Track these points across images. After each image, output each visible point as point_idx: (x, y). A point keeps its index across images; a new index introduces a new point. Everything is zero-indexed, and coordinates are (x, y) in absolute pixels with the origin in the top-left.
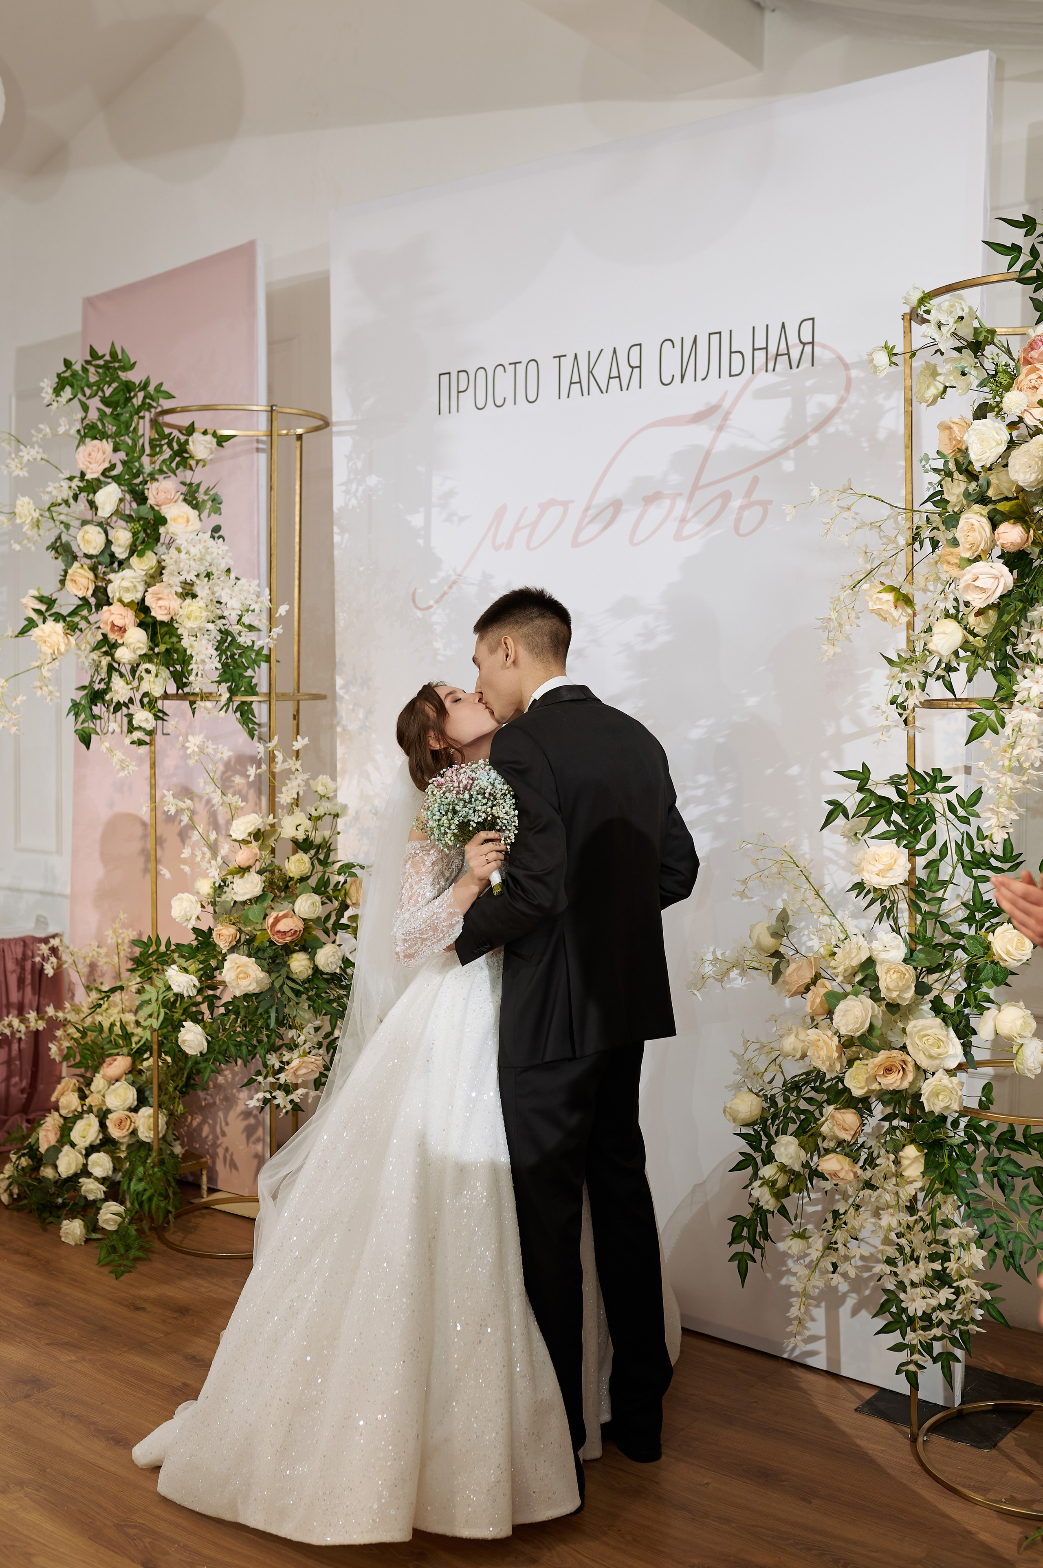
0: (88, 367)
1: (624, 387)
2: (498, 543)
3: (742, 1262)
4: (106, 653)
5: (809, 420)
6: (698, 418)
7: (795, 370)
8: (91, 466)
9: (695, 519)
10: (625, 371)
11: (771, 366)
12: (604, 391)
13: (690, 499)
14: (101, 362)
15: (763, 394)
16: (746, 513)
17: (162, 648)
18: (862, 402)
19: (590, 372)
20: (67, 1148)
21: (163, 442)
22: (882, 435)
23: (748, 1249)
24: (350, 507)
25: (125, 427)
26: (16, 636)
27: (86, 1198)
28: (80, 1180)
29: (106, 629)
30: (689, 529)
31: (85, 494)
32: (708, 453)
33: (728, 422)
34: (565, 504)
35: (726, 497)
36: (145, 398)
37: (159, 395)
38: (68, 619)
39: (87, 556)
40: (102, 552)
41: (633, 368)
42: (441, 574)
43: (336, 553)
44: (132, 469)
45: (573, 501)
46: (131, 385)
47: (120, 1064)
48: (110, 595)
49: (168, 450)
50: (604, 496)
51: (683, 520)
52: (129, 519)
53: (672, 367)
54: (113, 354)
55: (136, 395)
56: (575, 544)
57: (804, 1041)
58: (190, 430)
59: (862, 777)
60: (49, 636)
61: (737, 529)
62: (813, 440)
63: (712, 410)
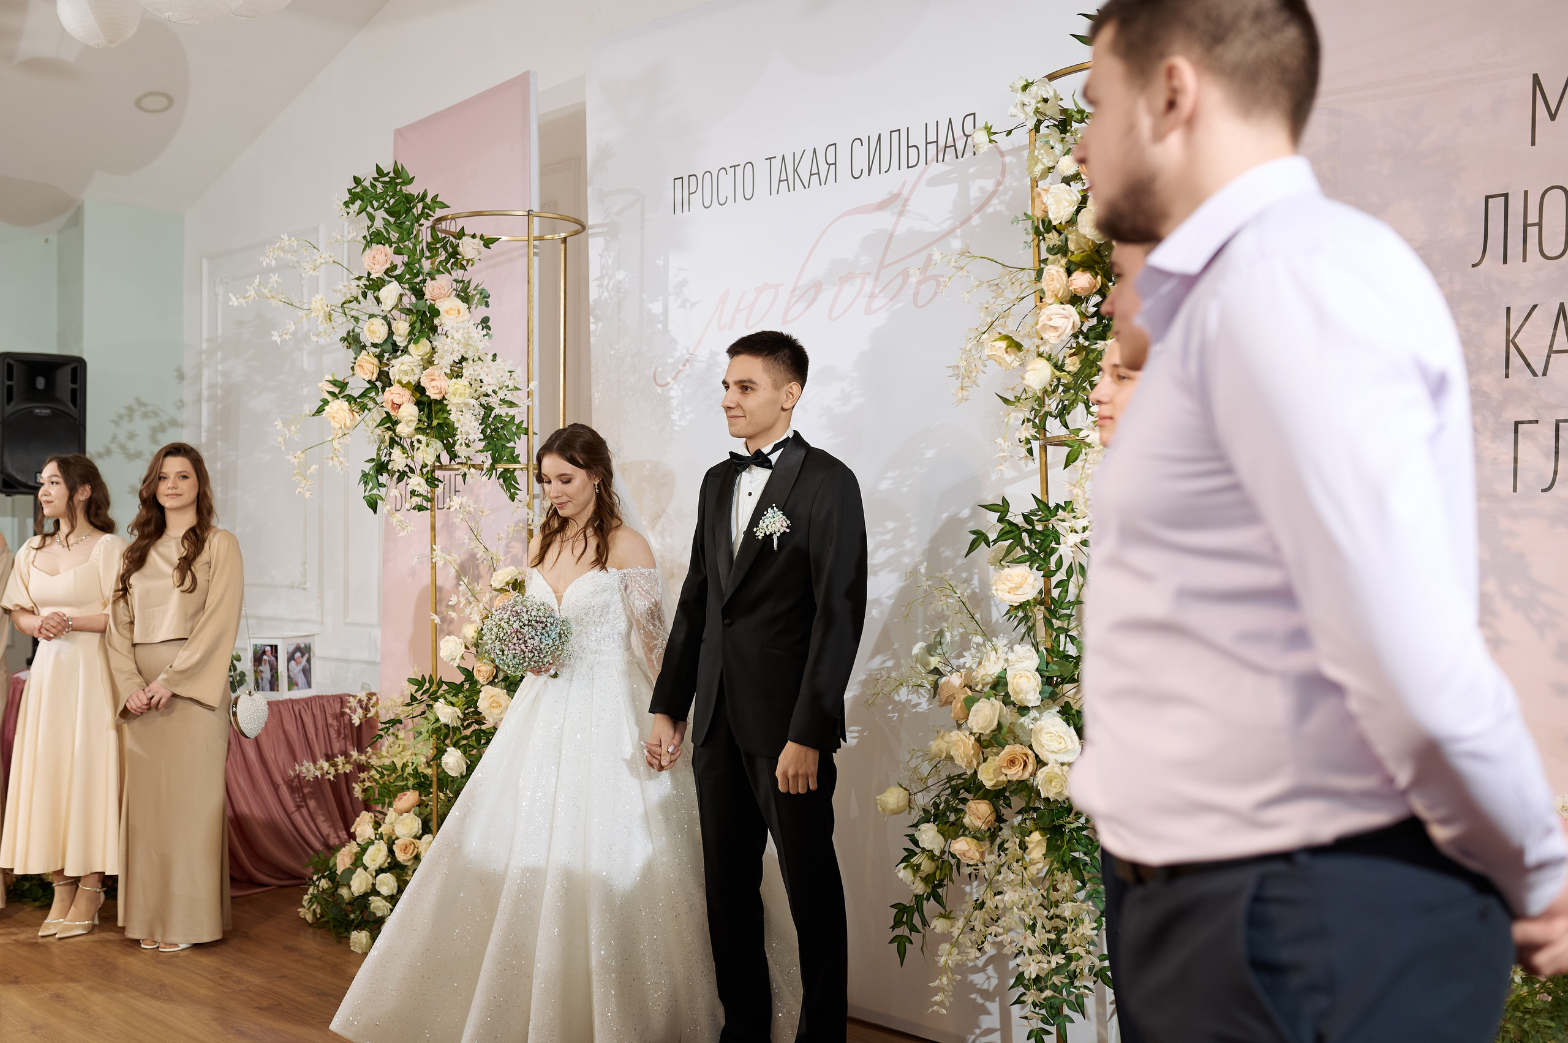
0: (376, 183)
1: (823, 183)
2: (722, 323)
3: (901, 944)
4: (389, 429)
5: (972, 203)
6: (882, 206)
7: (960, 159)
8: (374, 267)
9: (881, 295)
10: (823, 168)
11: (941, 156)
12: (807, 186)
13: (877, 278)
14: (387, 179)
15: (934, 182)
16: (923, 287)
17: (435, 423)
18: (1015, 184)
19: (795, 170)
20: (360, 870)
21: (438, 246)
23: (907, 932)
24: (603, 299)
25: (406, 233)
26: (313, 415)
27: (374, 914)
28: (370, 898)
29: (388, 408)
30: (876, 303)
31: (372, 291)
32: (891, 236)
33: (907, 208)
34: (776, 287)
35: (906, 274)
36: (424, 208)
37: (435, 205)
38: (358, 400)
39: (374, 345)
40: (385, 341)
41: (829, 165)
42: (677, 354)
43: (592, 339)
44: (412, 270)
45: (782, 285)
46: (410, 197)
47: (410, 798)
48: (392, 378)
49: (444, 253)
50: (809, 276)
51: (872, 296)
52: (409, 312)
53: (861, 163)
54: (396, 171)
55: (415, 206)
56: (785, 321)
57: (948, 743)
58: (461, 234)
59: (1002, 508)
60: (337, 412)
61: (915, 301)
62: (976, 220)
63: (895, 197)
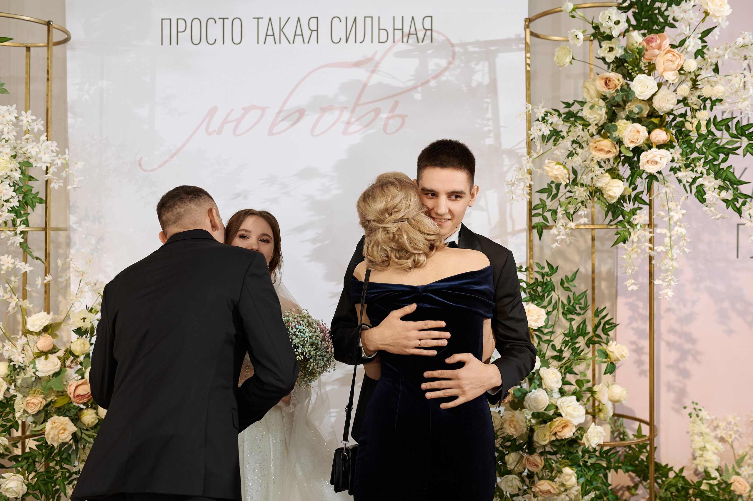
1: (306, 41)
2: (210, 130)
5: (430, 72)
6: (357, 64)
7: (420, 44)
9: (357, 123)
10: (307, 33)
11: (405, 39)
12: (291, 42)
13: (353, 111)
15: (400, 54)
16: (391, 121)
18: (463, 65)
19: (281, 30)
22: (474, 84)
30: (352, 129)
32: (365, 86)
33: (378, 68)
34: (263, 110)
35: (377, 111)
41: (312, 31)
42: (164, 148)
45: (269, 108)
50: (293, 104)
51: (348, 123)
53: (339, 31)
56: (270, 133)
61: (385, 130)
62: (433, 83)
63: (368, 61)
